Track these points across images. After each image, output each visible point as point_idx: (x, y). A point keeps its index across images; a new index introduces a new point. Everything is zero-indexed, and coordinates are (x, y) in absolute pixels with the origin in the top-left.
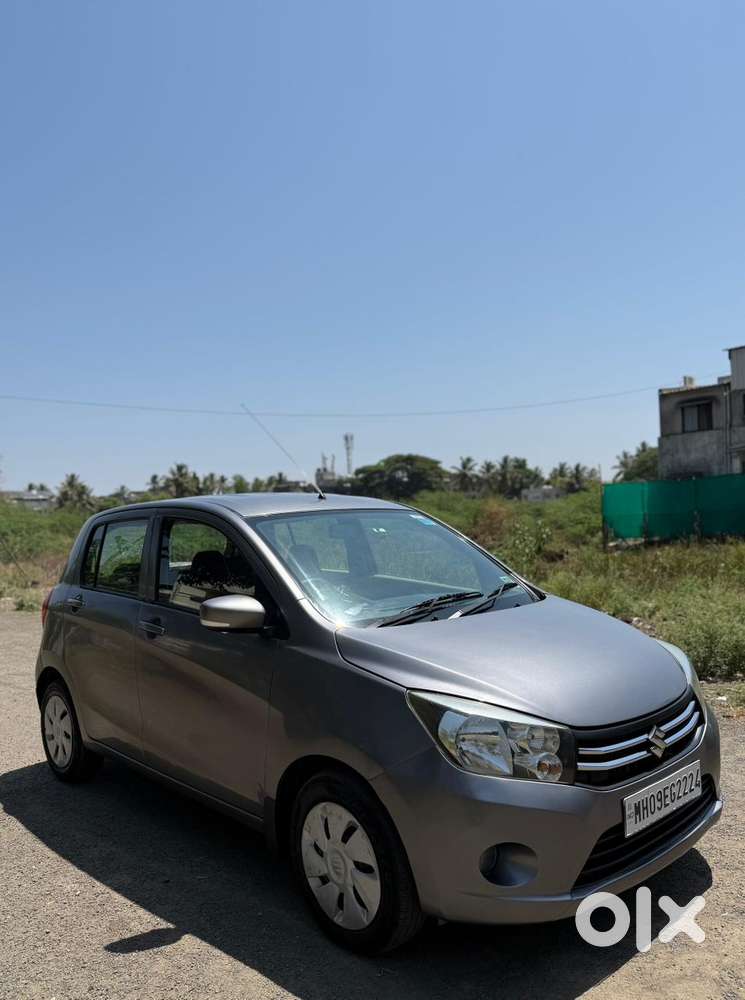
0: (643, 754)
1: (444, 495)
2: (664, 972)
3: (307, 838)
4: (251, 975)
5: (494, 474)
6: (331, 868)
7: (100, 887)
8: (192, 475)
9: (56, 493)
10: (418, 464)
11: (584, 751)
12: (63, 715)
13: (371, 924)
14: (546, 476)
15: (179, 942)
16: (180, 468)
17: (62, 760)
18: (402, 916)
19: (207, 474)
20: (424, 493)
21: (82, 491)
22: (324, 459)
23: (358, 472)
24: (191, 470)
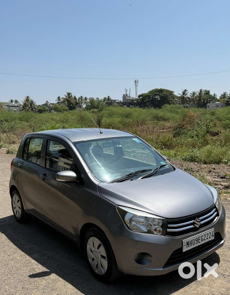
0: (192, 226)
1: (174, 106)
2: (193, 292)
3: (88, 247)
4: (70, 286)
5: (196, 97)
6: (95, 256)
7: (28, 258)
8: (74, 97)
9: (22, 104)
10: (164, 93)
11: (170, 226)
12: (18, 201)
13: (105, 273)
14: (218, 98)
15: (50, 276)
16: (69, 94)
17: (19, 215)
18: (113, 272)
19: (80, 96)
20: (166, 105)
21: (32, 103)
22: (127, 90)
23: (139, 96)
24: (73, 95)
